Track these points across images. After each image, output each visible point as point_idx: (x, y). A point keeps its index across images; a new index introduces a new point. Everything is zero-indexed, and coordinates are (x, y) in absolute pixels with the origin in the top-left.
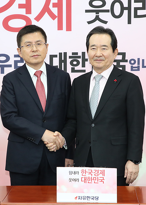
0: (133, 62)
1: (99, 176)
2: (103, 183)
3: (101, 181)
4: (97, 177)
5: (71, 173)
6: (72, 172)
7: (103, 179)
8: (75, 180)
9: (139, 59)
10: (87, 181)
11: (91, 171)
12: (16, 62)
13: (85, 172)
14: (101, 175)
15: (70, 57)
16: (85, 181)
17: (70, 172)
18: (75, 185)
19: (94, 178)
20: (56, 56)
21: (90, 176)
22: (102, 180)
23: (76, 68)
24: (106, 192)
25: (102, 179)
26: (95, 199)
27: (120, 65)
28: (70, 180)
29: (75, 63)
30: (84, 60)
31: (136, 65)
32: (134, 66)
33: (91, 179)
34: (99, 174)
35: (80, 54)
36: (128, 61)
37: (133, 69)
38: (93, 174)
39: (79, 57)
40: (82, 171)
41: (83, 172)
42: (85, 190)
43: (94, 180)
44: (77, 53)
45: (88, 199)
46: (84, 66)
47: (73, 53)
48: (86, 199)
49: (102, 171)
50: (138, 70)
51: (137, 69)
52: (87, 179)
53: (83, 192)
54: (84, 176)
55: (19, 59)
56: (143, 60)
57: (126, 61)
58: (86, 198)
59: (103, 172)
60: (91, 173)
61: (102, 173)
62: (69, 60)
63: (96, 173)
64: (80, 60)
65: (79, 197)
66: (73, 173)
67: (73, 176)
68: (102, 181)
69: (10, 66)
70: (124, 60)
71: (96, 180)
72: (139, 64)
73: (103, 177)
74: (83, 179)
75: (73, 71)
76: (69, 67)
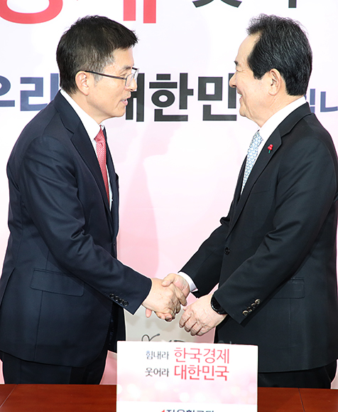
1: (215, 364)
2: (226, 380)
3: (220, 374)
5: (150, 355)
6: (153, 353)
7: (226, 371)
8: (159, 372)
9: (313, 91)
10: (188, 375)
11: (196, 352)
12: (25, 95)
13: (183, 353)
14: (221, 362)
15: (152, 85)
16: (183, 376)
17: (148, 352)
18: (161, 383)
19: (203, 367)
21: (195, 362)
22: (222, 372)
23: (167, 111)
24: (231, 401)
25: (223, 369)
28: (149, 372)
29: (163, 98)
30: (186, 92)
33: (196, 370)
34: (215, 358)
35: (175, 78)
38: (202, 359)
39: (174, 85)
40: (177, 352)
41: (178, 354)
42: (183, 396)
43: (203, 372)
44: (168, 76)
46: (183, 105)
47: (159, 77)
49: (223, 353)
52: (188, 370)
53: (178, 401)
54: (180, 364)
55: (31, 87)
56: (323, 95)
59: (225, 355)
61: (223, 357)
62: (149, 93)
63: (209, 355)
64: (176, 92)
65: (169, 411)
66: (156, 355)
67: (156, 364)
68: (222, 375)
69: (11, 104)
71: (208, 372)
72: (313, 102)
73: (226, 365)
74: (179, 371)
75: (159, 117)
76: (150, 108)
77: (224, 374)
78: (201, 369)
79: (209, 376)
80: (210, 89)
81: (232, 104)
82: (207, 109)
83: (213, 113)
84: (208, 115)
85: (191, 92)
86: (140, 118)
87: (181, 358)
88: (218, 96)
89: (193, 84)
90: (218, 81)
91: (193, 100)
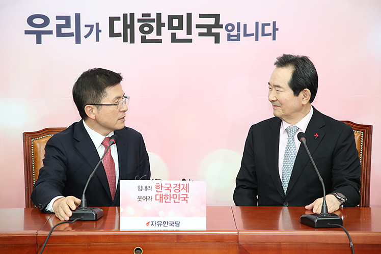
0: (230, 28)
1: (180, 193)
2: (187, 202)
3: (183, 199)
4: (177, 194)
5: (140, 188)
6: (142, 187)
7: (187, 197)
8: (146, 198)
9: (239, 24)
10: (164, 200)
11: (169, 186)
12: (59, 27)
13: (160, 187)
14: (184, 192)
15: (139, 21)
16: (161, 200)
17: (139, 187)
18: (147, 205)
19: (173, 195)
20: (118, 19)
21: (168, 192)
23: (148, 37)
24: (191, 215)
25: (185, 196)
26: (175, 225)
27: (212, 32)
28: (140, 198)
29: (146, 29)
30: (160, 25)
31: (235, 33)
32: (232, 33)
33: (169, 197)
34: (180, 189)
35: (154, 16)
36: (224, 27)
37: (231, 38)
38: (173, 190)
39: (153, 21)
40: (157, 185)
41: (158, 188)
42: (161, 213)
43: (173, 198)
44: (149, 15)
45: (165, 225)
46: (159, 33)
47: (144, 15)
48: (162, 226)
49: (185, 186)
50: (238, 39)
51: (236, 38)
52: (164, 197)
53: (158, 216)
54: (159, 193)
55: (63, 22)
56: (245, 26)
57: (221, 26)
58: (162, 223)
59: (186, 187)
60: (169, 188)
62: (137, 25)
63: (177, 188)
64: (154, 25)
65: (152, 222)
66: (144, 188)
67: (144, 193)
68: (185, 200)
69: (50, 32)
70: (217, 25)
71: (176, 198)
72: (239, 30)
73: (187, 193)
74: (158, 197)
75: (144, 40)
76: (138, 35)
77: (186, 199)
78: (172, 196)
79: (177, 200)
80: (176, 23)
81: (189, 32)
82: (174, 35)
83: (177, 37)
84: (174, 39)
85: (164, 25)
86: (132, 41)
87: (159, 190)
88: (180, 27)
89: (165, 20)
90: (180, 18)
91: (165, 30)
